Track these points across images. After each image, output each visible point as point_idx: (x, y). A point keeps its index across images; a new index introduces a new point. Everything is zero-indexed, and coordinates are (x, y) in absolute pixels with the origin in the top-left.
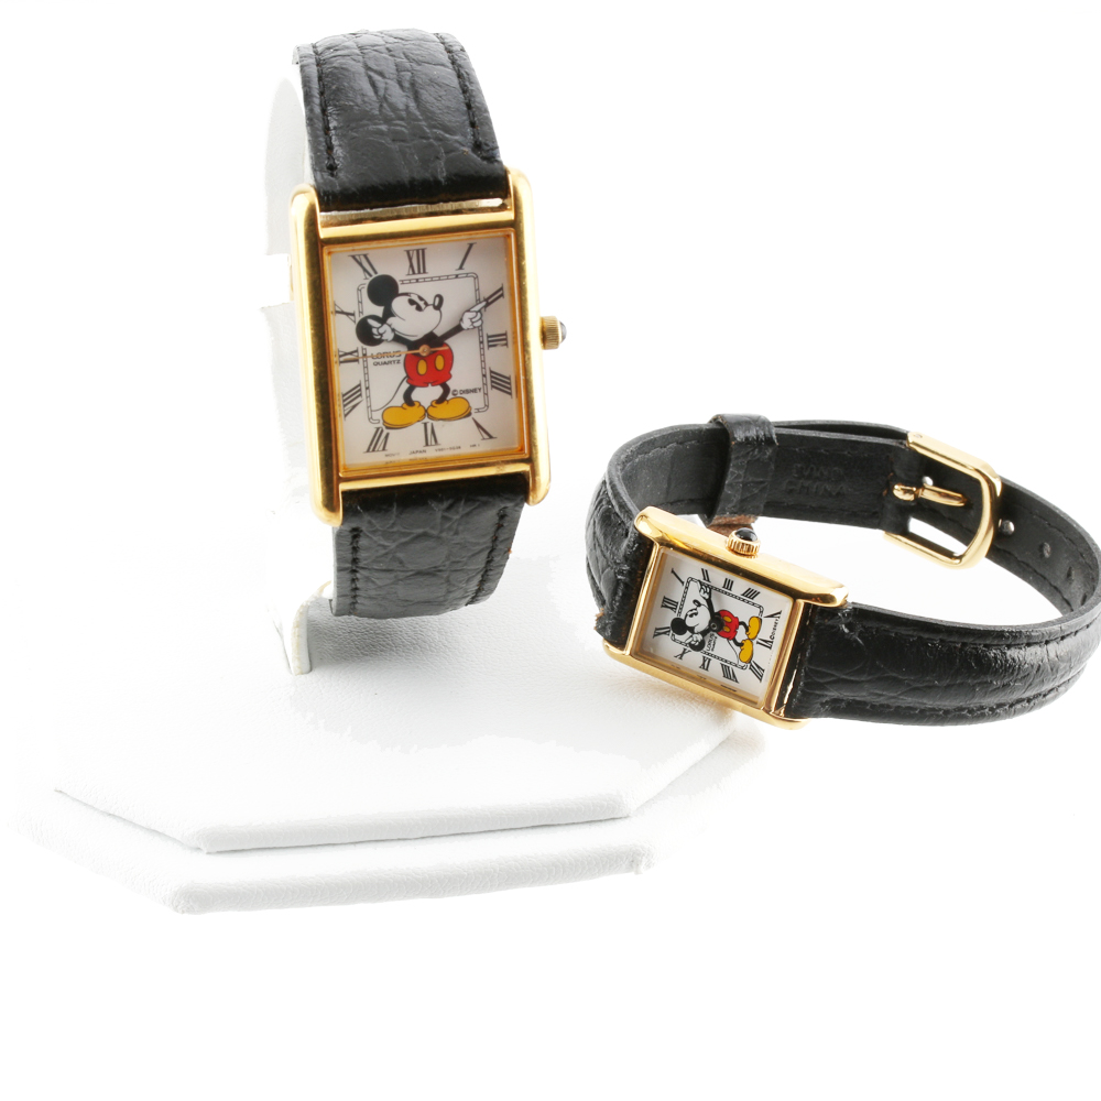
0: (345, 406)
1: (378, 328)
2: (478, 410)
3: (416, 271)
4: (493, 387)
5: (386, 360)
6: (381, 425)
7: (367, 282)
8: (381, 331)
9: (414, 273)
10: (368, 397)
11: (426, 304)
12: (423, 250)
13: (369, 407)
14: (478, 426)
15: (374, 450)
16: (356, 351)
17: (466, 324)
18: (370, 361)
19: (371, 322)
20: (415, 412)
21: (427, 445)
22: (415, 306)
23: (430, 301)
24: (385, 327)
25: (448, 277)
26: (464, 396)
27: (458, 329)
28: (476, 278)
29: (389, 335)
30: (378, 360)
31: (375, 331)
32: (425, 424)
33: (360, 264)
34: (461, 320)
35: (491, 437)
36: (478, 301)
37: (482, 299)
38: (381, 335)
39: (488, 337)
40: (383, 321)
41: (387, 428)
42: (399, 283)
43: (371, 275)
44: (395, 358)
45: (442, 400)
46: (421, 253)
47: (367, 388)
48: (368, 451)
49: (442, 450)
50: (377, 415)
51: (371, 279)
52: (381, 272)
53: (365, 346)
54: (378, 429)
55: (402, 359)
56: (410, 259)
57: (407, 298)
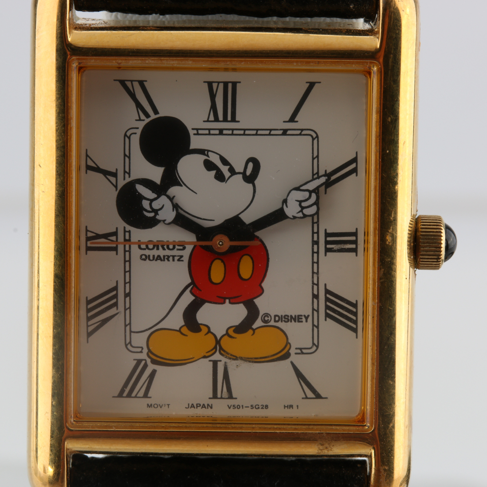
0: (89, 319)
1: (152, 201)
2: (301, 351)
3: (221, 117)
4: (327, 316)
5: (161, 252)
6: (144, 356)
7: (141, 125)
8: (156, 205)
9: (216, 120)
10: (128, 309)
11: (232, 171)
12: (234, 84)
13: (128, 325)
14: (300, 375)
15: (129, 395)
16: (115, 234)
17: (292, 210)
18: (136, 252)
19: (141, 189)
20: (199, 342)
21: (215, 396)
22: (214, 172)
23: (239, 168)
24: (163, 200)
25: (270, 132)
26: (279, 324)
27: (277, 216)
28: (316, 138)
29: (168, 214)
30: (147, 252)
31: (146, 204)
32: (215, 363)
33: (133, 96)
34: (285, 201)
35: (318, 396)
36: (316, 176)
37: (322, 172)
38: (156, 212)
39: (327, 235)
40: (160, 189)
41: (154, 362)
42: (191, 132)
43: (147, 115)
44: (175, 252)
45: (244, 327)
46: (231, 90)
47: (128, 295)
48: (120, 395)
49: (238, 407)
50: (140, 340)
51: (147, 120)
52: (165, 111)
53: (128, 228)
54: (139, 362)
55: (186, 253)
56: (213, 96)
57: (202, 158)
